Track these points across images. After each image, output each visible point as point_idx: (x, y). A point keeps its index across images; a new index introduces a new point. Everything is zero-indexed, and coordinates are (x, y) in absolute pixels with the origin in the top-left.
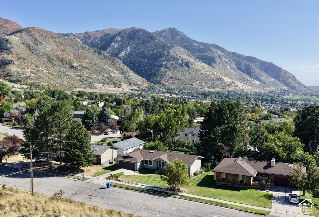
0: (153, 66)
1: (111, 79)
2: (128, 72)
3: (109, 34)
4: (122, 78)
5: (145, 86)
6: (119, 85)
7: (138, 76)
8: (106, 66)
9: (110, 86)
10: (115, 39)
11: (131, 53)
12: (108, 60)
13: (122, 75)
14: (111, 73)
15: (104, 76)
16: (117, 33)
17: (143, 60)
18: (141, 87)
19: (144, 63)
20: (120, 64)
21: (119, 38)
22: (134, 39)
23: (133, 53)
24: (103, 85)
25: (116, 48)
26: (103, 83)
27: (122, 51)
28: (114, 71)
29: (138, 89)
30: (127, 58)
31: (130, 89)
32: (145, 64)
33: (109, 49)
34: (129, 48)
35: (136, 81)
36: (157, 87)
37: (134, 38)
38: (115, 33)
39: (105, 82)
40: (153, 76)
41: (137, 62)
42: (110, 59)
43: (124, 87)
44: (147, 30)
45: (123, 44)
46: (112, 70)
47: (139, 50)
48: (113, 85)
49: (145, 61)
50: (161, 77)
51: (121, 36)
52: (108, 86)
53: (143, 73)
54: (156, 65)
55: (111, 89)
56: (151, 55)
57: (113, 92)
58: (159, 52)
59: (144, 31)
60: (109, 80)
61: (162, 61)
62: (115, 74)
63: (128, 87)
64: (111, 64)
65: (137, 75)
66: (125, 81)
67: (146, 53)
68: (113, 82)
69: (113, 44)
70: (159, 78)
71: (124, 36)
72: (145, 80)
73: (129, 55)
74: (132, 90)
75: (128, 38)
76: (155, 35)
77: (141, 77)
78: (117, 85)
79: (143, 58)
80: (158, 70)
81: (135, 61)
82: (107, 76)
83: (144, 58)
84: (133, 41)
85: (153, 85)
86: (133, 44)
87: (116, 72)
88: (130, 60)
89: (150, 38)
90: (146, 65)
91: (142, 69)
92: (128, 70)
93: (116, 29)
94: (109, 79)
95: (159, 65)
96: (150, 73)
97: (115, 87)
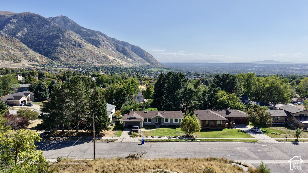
0: (50, 45)
1: (11, 56)
2: (27, 50)
3: (4, 16)
4: (21, 54)
5: (45, 61)
6: (19, 60)
8: (4, 44)
9: (10, 62)
10: (11, 21)
11: (28, 34)
12: (6, 39)
13: (21, 52)
14: (10, 51)
15: (3, 53)
16: (12, 15)
17: (40, 40)
18: (41, 63)
19: (41, 42)
20: (19, 43)
21: (15, 21)
22: (30, 22)
23: (30, 34)
24: (2, 61)
25: (12, 29)
26: (2, 59)
27: (19, 31)
28: (12, 48)
29: (38, 64)
30: (24, 38)
31: (30, 65)
32: (42, 44)
33: (5, 30)
34: (25, 29)
35: (35, 58)
36: (55, 62)
38: (11, 16)
39: (4, 58)
40: (51, 53)
41: (34, 41)
42: (8, 38)
43: (24, 63)
44: (42, 16)
45: (19, 26)
46: (10, 48)
47: (35, 32)
48: (13, 61)
50: (58, 55)
51: (17, 19)
52: (8, 61)
53: (41, 51)
54: (53, 44)
55: (12, 65)
56: (47, 36)
58: (55, 35)
59: (39, 16)
61: (58, 42)
63: (28, 62)
64: (9, 43)
65: (36, 53)
66: (25, 58)
67: (43, 34)
69: (9, 25)
70: (56, 55)
71: (20, 19)
72: (44, 57)
73: (26, 36)
74: (33, 65)
75: (24, 20)
76: (49, 20)
77: (40, 55)
78: (17, 61)
79: (40, 39)
80: (55, 49)
83: (41, 38)
84: (29, 24)
85: (52, 60)
86: (29, 26)
87: (14, 49)
88: (28, 39)
89: (45, 23)
90: (44, 44)
91: (40, 48)
92: (27, 48)
93: (10, 12)
95: (56, 45)
96: (48, 51)
97: (15, 63)
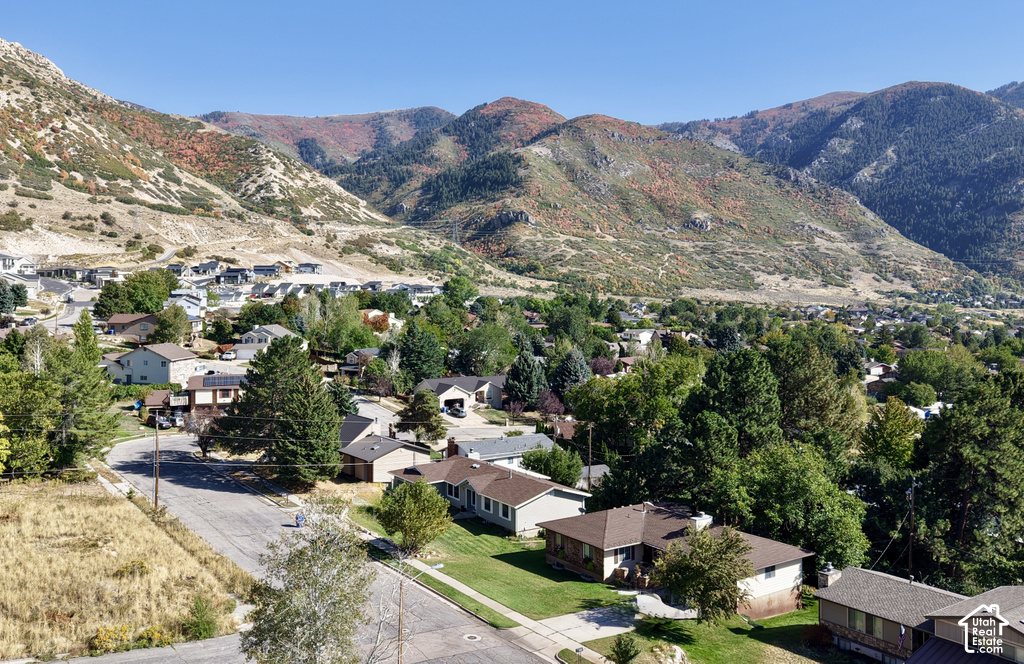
0: (982, 209)
2: (879, 233)
3: (823, 113)
4: (855, 253)
5: (945, 279)
6: (842, 276)
7: (915, 246)
8: (802, 217)
9: (809, 282)
10: (844, 126)
11: (899, 169)
12: (811, 195)
13: (855, 245)
14: (817, 239)
15: (792, 250)
16: (852, 105)
17: (942, 191)
18: (926, 285)
19: (945, 199)
20: (853, 207)
21: (856, 124)
22: (910, 121)
23: (905, 168)
24: (785, 279)
25: (845, 156)
26: (788, 271)
27: (867, 163)
28: (827, 231)
29: (913, 291)
30: (882, 185)
31: (881, 293)
32: (948, 204)
33: (820, 162)
34: (890, 152)
35: (907, 264)
36: (993, 284)
37: (912, 119)
38: (844, 108)
39: (792, 268)
40: (981, 244)
41: (917, 196)
42: (818, 194)
43: (859, 285)
44: (963, 86)
45: (869, 143)
46: (820, 229)
47: (927, 157)
49: (949, 192)
50: (1012, 248)
51: (864, 116)
52: (802, 280)
53: (941, 236)
54: (994, 203)
56: (975, 171)
57: (815, 300)
58: (1009, 159)
59: (949, 91)
60: (808, 262)
61: (1018, 192)
62: (833, 243)
63: (877, 284)
64: (819, 210)
65: (912, 243)
66: (866, 265)
67: (955, 164)
68: (822, 268)
69: (834, 142)
70: (1002, 250)
71: (877, 114)
72: (947, 259)
73: (890, 177)
74: (890, 295)
75: (889, 117)
76: (994, 100)
77: (927, 251)
78: (834, 279)
79: (940, 184)
80: (1001, 222)
81: (913, 195)
82: (800, 247)
83: (946, 183)
84: (908, 129)
85: (978, 275)
86: (906, 138)
87: (833, 234)
88: (893, 191)
89: (973, 113)
90: (954, 205)
91: (935, 222)
92: (881, 224)
93: (850, 94)
94: (807, 258)
95: (1006, 205)
96: (968, 233)
